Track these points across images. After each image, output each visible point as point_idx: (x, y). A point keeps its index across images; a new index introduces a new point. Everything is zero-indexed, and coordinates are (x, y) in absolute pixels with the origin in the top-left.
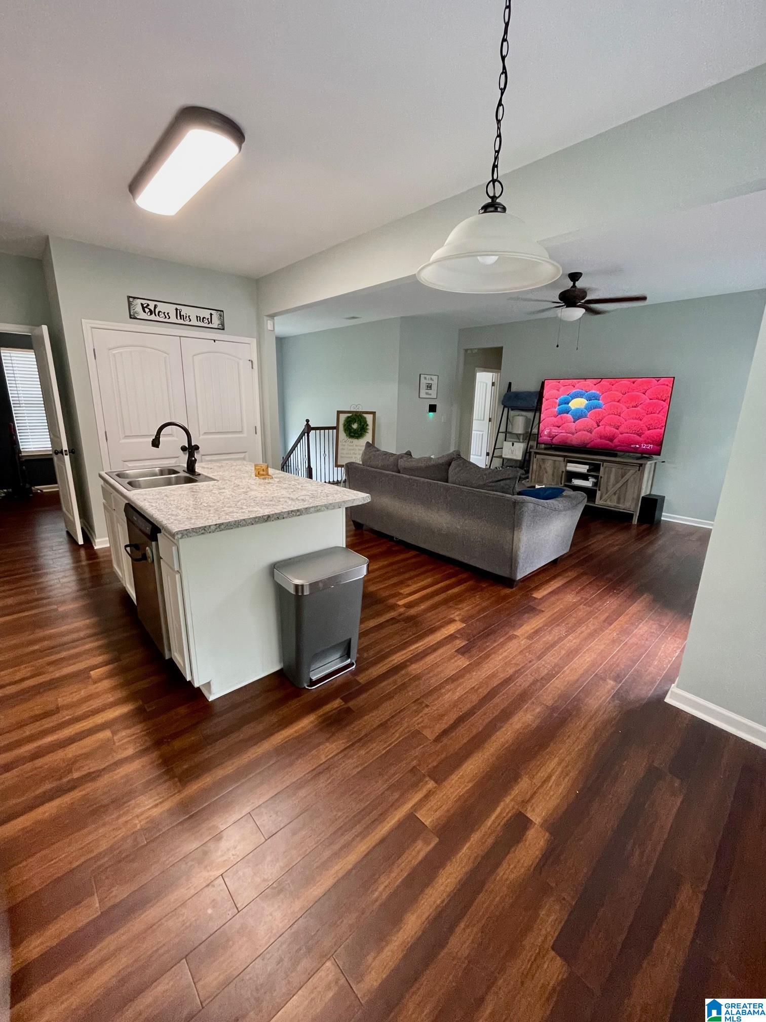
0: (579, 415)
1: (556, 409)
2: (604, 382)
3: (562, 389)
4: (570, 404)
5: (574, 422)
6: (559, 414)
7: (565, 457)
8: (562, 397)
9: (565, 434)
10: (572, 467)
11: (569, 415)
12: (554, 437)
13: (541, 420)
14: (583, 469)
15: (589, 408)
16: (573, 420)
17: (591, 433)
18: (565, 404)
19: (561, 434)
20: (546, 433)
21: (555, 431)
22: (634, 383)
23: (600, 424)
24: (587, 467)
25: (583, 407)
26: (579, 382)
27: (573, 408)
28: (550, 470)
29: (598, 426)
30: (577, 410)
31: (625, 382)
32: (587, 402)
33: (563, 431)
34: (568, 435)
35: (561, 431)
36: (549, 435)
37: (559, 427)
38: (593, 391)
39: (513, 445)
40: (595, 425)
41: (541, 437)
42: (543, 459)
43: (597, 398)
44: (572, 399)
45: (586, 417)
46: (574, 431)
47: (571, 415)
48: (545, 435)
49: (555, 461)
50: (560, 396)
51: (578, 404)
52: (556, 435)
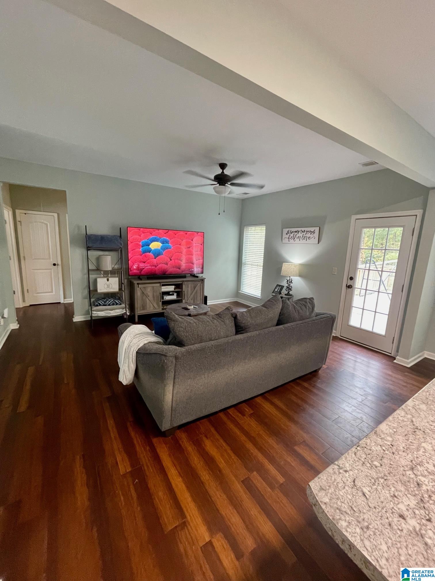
0: (157, 254)
1: (141, 250)
2: (170, 232)
3: (143, 235)
4: (150, 246)
5: (155, 258)
6: (144, 253)
7: (159, 283)
8: (143, 241)
9: (150, 267)
10: (165, 289)
11: (151, 254)
12: (142, 270)
13: (129, 258)
14: (171, 288)
15: (163, 249)
16: (154, 257)
17: (167, 265)
18: (147, 245)
19: (146, 267)
20: (135, 268)
21: (142, 265)
22: (186, 234)
23: (172, 259)
24: (174, 287)
25: (159, 248)
26: (154, 231)
27: (153, 249)
28: (150, 294)
29: (171, 260)
30: (155, 250)
31: (182, 233)
32: (161, 245)
33: (148, 265)
34: (153, 267)
35: (146, 265)
36: (138, 268)
37: (144, 262)
38: (165, 238)
39: (108, 280)
40: (169, 260)
41: (131, 271)
42: (144, 287)
43: (167, 242)
44: (151, 243)
45: (162, 254)
46: (156, 264)
47: (152, 253)
48: (134, 269)
49: (153, 287)
50: (141, 240)
51: (155, 246)
52: (144, 268)
